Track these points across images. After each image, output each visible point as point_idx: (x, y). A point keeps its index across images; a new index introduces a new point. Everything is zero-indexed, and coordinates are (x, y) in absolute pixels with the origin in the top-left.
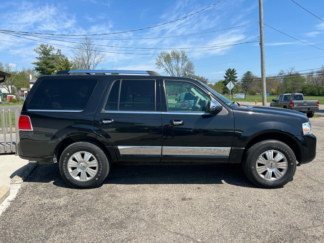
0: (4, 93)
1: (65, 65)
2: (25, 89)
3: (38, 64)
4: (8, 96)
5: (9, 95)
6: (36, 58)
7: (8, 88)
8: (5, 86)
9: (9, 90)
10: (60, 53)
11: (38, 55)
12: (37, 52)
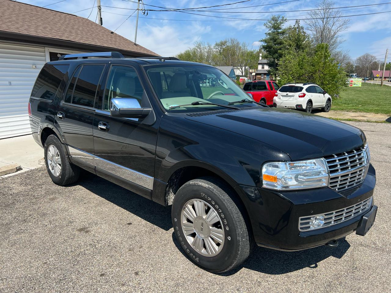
0: (238, 75)
1: (296, 39)
2: (253, 71)
3: (265, 41)
4: (240, 78)
5: (242, 77)
6: (266, 34)
7: (242, 69)
8: (240, 67)
9: (242, 72)
10: (298, 24)
11: (267, 31)
12: (267, 26)
